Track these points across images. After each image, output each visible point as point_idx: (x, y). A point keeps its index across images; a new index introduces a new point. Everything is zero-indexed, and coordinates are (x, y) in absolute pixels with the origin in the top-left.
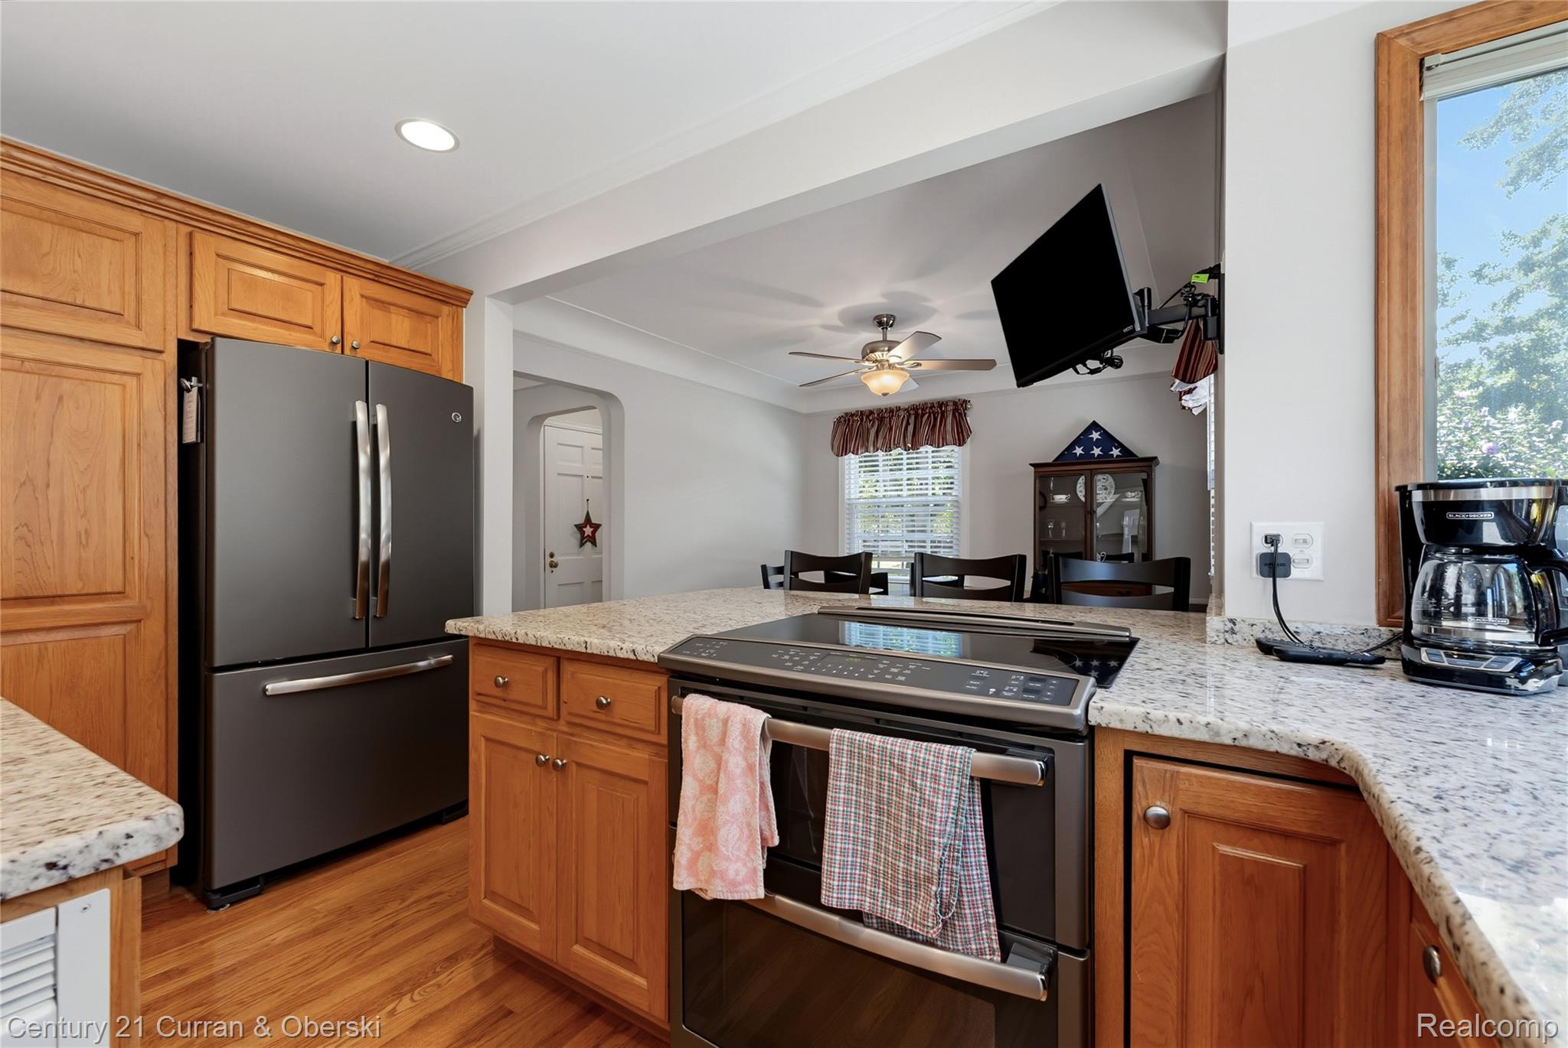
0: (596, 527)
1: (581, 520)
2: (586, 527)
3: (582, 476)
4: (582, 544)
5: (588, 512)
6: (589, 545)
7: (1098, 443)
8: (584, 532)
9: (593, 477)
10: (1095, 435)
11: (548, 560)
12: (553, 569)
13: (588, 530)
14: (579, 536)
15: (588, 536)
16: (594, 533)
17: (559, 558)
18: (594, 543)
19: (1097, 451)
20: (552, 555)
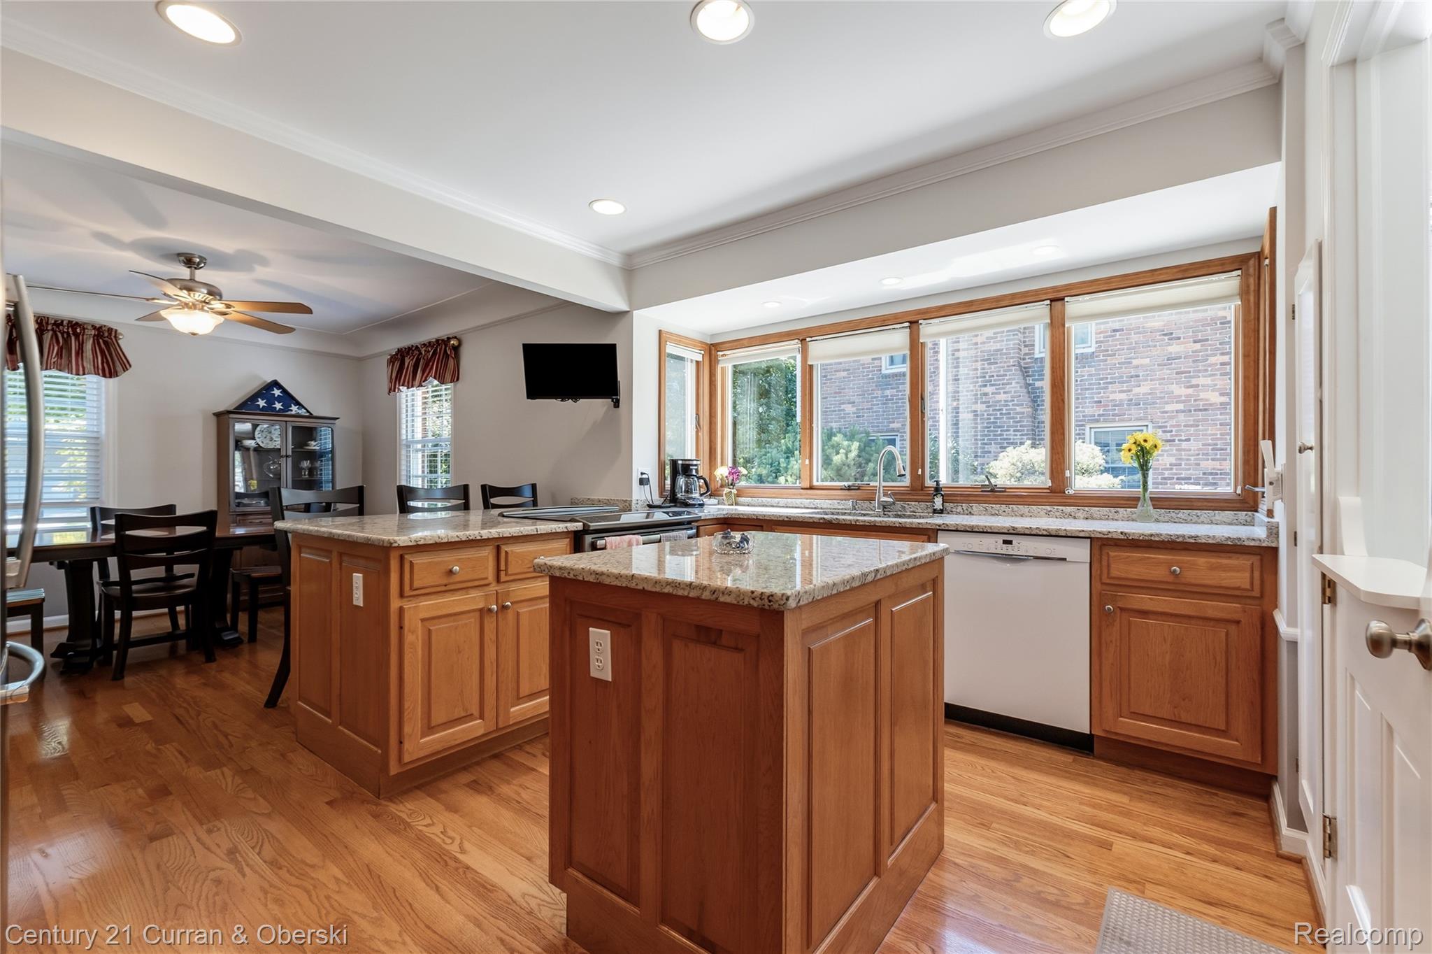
7: (279, 399)
10: (277, 392)
19: (278, 406)
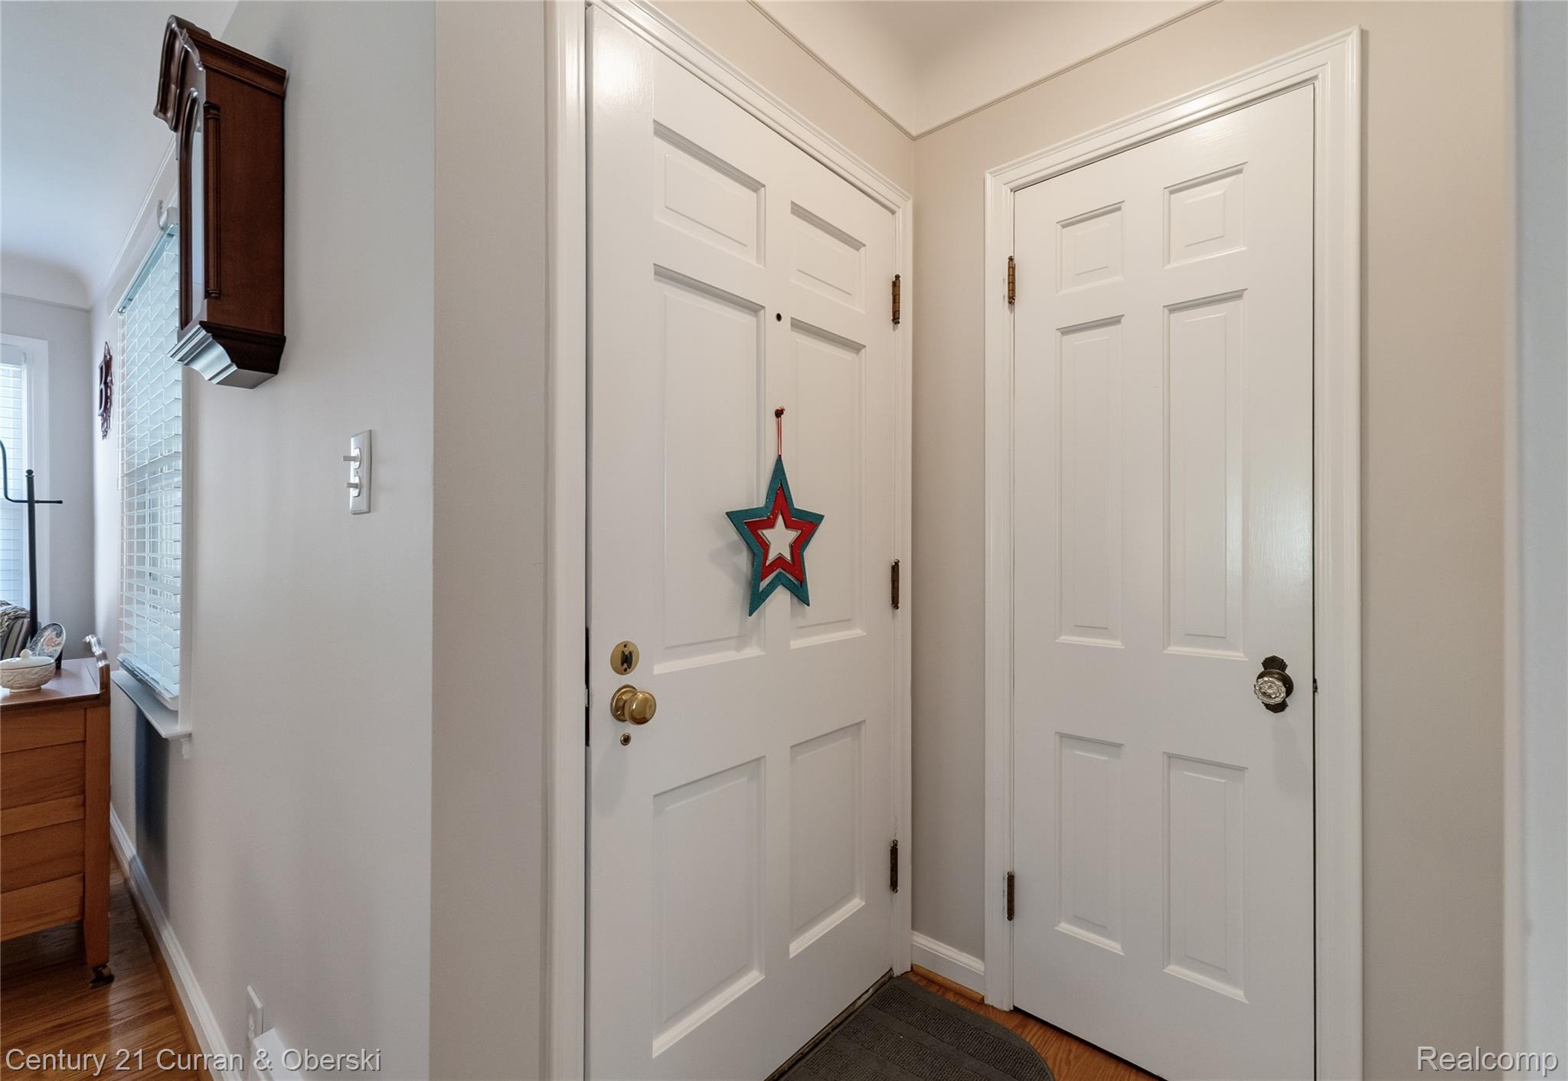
0: (806, 525)
1: (754, 496)
2: (770, 524)
3: (755, 309)
4: (756, 599)
5: (779, 459)
6: (781, 598)
8: (765, 546)
9: (797, 325)
11: (607, 682)
12: (630, 728)
13: (779, 539)
14: (742, 560)
15: (780, 559)
16: (798, 547)
17: (659, 669)
18: (800, 592)
20: (625, 660)
